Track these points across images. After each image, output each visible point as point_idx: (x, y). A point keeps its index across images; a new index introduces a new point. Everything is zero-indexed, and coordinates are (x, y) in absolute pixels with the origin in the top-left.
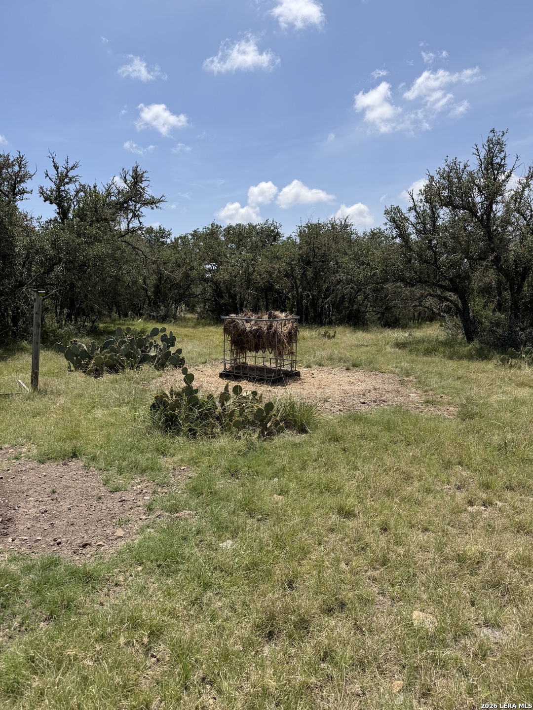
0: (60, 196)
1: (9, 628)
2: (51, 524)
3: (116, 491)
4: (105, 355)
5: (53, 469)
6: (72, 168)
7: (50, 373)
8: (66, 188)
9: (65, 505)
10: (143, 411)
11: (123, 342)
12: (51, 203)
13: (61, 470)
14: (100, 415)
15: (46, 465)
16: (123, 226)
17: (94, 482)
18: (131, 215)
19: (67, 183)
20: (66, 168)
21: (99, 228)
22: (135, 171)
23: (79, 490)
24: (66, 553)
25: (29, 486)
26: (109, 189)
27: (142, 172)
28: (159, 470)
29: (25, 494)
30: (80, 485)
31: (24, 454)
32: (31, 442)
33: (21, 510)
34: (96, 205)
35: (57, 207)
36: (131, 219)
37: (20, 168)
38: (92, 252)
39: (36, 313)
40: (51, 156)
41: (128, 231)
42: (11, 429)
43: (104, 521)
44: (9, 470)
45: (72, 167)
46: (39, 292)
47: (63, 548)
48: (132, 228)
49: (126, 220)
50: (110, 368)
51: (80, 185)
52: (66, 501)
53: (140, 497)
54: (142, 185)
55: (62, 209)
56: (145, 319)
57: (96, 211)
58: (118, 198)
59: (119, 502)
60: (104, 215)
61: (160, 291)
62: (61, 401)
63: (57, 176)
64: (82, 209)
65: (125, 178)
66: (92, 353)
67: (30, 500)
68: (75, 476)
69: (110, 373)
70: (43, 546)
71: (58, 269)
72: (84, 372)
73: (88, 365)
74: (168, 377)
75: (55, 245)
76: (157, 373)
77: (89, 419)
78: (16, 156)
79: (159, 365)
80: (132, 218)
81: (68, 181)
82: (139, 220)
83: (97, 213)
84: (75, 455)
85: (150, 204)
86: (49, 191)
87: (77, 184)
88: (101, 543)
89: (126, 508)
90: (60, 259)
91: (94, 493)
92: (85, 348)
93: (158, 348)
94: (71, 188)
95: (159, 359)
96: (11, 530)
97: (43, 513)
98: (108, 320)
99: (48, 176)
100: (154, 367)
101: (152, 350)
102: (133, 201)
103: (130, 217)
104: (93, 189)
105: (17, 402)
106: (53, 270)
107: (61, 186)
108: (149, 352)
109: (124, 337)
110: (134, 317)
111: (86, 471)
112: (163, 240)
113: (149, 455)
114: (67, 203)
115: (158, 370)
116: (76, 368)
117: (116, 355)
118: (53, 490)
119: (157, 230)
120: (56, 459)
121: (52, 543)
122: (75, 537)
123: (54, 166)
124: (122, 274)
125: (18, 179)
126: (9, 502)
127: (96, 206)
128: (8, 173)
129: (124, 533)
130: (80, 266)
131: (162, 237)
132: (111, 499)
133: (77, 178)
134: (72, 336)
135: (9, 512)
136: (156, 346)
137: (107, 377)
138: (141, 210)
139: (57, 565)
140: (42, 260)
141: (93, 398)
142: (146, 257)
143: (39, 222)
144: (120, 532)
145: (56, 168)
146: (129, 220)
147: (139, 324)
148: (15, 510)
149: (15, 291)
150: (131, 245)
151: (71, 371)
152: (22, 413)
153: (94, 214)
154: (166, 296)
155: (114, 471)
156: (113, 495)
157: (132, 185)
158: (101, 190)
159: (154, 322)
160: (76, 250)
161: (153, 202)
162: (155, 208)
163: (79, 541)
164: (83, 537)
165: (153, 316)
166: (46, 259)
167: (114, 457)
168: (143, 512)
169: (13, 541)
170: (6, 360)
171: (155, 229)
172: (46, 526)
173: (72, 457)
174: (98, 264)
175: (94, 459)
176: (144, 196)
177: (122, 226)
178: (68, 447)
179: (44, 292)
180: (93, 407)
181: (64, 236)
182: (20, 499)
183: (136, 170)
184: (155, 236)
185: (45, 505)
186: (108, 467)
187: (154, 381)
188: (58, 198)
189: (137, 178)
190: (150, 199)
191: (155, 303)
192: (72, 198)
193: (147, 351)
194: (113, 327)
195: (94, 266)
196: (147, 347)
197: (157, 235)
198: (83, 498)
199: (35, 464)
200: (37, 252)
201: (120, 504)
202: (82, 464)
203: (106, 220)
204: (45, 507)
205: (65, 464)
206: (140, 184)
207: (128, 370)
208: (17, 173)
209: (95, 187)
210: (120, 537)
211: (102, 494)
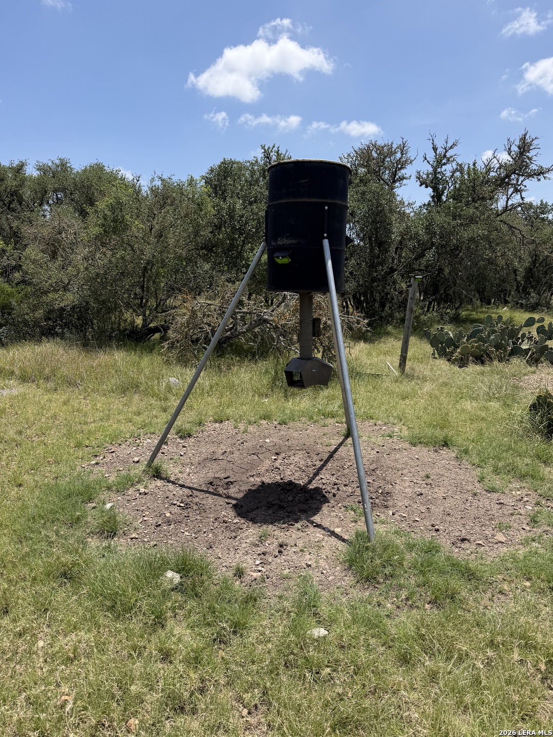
0: (436, 178)
1: (397, 597)
2: (428, 508)
3: (493, 492)
4: (473, 344)
5: (424, 453)
6: (451, 148)
7: (415, 358)
8: (443, 170)
9: (440, 493)
10: (520, 410)
11: (494, 332)
12: (427, 187)
13: (433, 456)
14: (469, 408)
15: (418, 448)
16: (501, 204)
17: (468, 476)
18: (511, 190)
19: (445, 164)
20: (445, 149)
21: (476, 208)
22: (523, 139)
23: (453, 481)
24: (444, 542)
25: (403, 466)
26: (488, 164)
27: (531, 140)
28: (542, 479)
29: (400, 472)
30: (453, 476)
31: (397, 434)
32: (402, 423)
33: (397, 487)
34: (474, 183)
35: (432, 191)
36: (511, 196)
37: (402, 154)
38: (466, 234)
39: (411, 299)
40: (431, 138)
41: (506, 209)
42: (383, 408)
43: (482, 520)
44: (383, 446)
45: (451, 146)
46: (416, 277)
47: (442, 536)
48: (510, 206)
49: (505, 197)
50: (477, 359)
51: (458, 164)
52: (440, 488)
53: (520, 504)
54: (530, 155)
55: (437, 192)
56: (511, 308)
57: (474, 191)
58: (498, 173)
59: (497, 504)
60: (481, 194)
61: (532, 275)
62: (428, 387)
63: (434, 158)
64: (459, 190)
65: (510, 149)
66: (458, 341)
67: (405, 479)
68: (447, 466)
69: (476, 364)
70: (422, 528)
71: (430, 255)
72: (449, 360)
73: (453, 353)
74: (543, 375)
75: (429, 229)
76: (529, 369)
77: (458, 410)
78: (400, 142)
79: (531, 360)
80: (512, 194)
81: (445, 161)
82: (521, 195)
83: (475, 192)
84: (446, 444)
85: (537, 175)
86: (426, 175)
87: (454, 164)
88: (480, 542)
89: (506, 513)
90: (433, 244)
91: (469, 488)
92: (451, 335)
93: (532, 340)
94: (447, 169)
95: (533, 354)
96: (390, 503)
97: (418, 495)
98: (470, 307)
99: (426, 159)
100: (527, 361)
101: (524, 343)
102: (517, 174)
103: (510, 193)
104: (472, 167)
105: (387, 384)
106: (424, 255)
107: (438, 168)
108: (520, 344)
109: (494, 326)
110: (499, 305)
111: (459, 463)
112: (543, 216)
113: (528, 460)
114: (443, 185)
115: (530, 366)
116: (440, 356)
117: (483, 345)
118: (427, 475)
119: (537, 205)
120: (427, 444)
121: (430, 528)
122: (453, 529)
123: (433, 148)
124: (496, 257)
125: (399, 166)
126: (387, 476)
127: (475, 185)
128: (391, 161)
129: (505, 539)
130: (451, 250)
131: (542, 213)
132: (488, 498)
133: (455, 157)
134: (435, 322)
135: (387, 486)
136: (530, 338)
137: (473, 369)
138: (524, 183)
139: (437, 551)
140: (415, 245)
141: (460, 389)
142: (523, 237)
143: (412, 208)
144: (500, 537)
145: (435, 149)
146: (509, 196)
147: (505, 312)
148: (392, 485)
149: (386, 277)
150: (508, 224)
151: (435, 358)
152: (391, 394)
153: (471, 193)
154: (539, 281)
155: (488, 469)
156: (489, 495)
157: (517, 156)
158: (480, 166)
159: (522, 311)
160: (451, 233)
161: (541, 173)
162: (542, 179)
163: (457, 534)
164: (461, 531)
165: (522, 304)
166: (419, 245)
167: (488, 455)
168: (525, 522)
169: (393, 514)
170: (374, 343)
171: (534, 204)
172: (423, 509)
173: (444, 446)
174: (472, 246)
175: (466, 452)
176: (530, 167)
177: (499, 204)
178: (440, 434)
179: (421, 277)
180: (461, 398)
181: (440, 219)
182: (396, 476)
183: (525, 138)
184: (534, 212)
185: (420, 487)
186: (482, 464)
187: (526, 377)
188: (434, 182)
189: (525, 147)
190: (538, 170)
191: (524, 289)
192: (448, 179)
193: (518, 343)
194: (475, 315)
195: (467, 250)
196: (519, 338)
197: (536, 211)
198: (458, 490)
199: (407, 445)
200: (411, 238)
201: (499, 506)
202: (454, 455)
203: (484, 199)
204: (420, 490)
205: (436, 451)
206: (527, 154)
207: (496, 362)
208: (399, 160)
209: (474, 165)
210: (501, 542)
211: (478, 491)
